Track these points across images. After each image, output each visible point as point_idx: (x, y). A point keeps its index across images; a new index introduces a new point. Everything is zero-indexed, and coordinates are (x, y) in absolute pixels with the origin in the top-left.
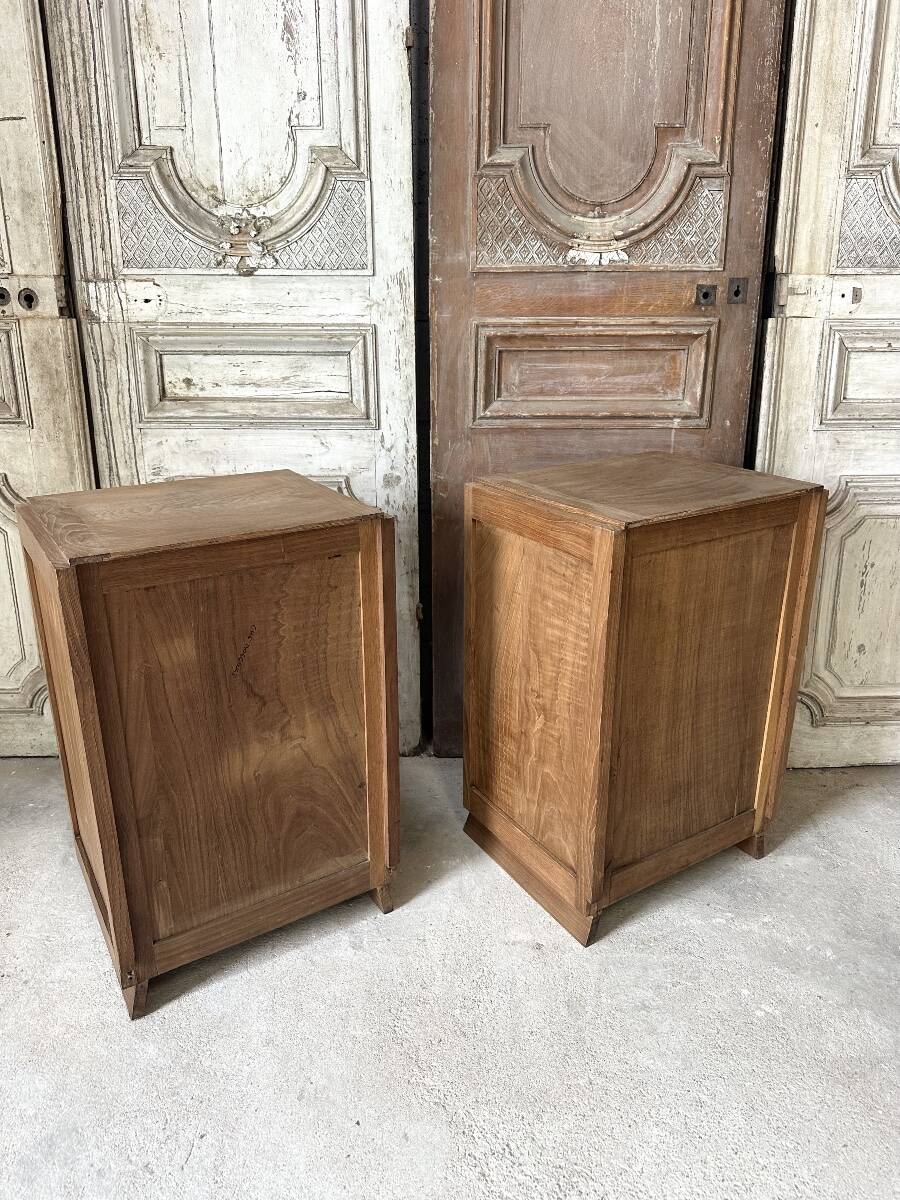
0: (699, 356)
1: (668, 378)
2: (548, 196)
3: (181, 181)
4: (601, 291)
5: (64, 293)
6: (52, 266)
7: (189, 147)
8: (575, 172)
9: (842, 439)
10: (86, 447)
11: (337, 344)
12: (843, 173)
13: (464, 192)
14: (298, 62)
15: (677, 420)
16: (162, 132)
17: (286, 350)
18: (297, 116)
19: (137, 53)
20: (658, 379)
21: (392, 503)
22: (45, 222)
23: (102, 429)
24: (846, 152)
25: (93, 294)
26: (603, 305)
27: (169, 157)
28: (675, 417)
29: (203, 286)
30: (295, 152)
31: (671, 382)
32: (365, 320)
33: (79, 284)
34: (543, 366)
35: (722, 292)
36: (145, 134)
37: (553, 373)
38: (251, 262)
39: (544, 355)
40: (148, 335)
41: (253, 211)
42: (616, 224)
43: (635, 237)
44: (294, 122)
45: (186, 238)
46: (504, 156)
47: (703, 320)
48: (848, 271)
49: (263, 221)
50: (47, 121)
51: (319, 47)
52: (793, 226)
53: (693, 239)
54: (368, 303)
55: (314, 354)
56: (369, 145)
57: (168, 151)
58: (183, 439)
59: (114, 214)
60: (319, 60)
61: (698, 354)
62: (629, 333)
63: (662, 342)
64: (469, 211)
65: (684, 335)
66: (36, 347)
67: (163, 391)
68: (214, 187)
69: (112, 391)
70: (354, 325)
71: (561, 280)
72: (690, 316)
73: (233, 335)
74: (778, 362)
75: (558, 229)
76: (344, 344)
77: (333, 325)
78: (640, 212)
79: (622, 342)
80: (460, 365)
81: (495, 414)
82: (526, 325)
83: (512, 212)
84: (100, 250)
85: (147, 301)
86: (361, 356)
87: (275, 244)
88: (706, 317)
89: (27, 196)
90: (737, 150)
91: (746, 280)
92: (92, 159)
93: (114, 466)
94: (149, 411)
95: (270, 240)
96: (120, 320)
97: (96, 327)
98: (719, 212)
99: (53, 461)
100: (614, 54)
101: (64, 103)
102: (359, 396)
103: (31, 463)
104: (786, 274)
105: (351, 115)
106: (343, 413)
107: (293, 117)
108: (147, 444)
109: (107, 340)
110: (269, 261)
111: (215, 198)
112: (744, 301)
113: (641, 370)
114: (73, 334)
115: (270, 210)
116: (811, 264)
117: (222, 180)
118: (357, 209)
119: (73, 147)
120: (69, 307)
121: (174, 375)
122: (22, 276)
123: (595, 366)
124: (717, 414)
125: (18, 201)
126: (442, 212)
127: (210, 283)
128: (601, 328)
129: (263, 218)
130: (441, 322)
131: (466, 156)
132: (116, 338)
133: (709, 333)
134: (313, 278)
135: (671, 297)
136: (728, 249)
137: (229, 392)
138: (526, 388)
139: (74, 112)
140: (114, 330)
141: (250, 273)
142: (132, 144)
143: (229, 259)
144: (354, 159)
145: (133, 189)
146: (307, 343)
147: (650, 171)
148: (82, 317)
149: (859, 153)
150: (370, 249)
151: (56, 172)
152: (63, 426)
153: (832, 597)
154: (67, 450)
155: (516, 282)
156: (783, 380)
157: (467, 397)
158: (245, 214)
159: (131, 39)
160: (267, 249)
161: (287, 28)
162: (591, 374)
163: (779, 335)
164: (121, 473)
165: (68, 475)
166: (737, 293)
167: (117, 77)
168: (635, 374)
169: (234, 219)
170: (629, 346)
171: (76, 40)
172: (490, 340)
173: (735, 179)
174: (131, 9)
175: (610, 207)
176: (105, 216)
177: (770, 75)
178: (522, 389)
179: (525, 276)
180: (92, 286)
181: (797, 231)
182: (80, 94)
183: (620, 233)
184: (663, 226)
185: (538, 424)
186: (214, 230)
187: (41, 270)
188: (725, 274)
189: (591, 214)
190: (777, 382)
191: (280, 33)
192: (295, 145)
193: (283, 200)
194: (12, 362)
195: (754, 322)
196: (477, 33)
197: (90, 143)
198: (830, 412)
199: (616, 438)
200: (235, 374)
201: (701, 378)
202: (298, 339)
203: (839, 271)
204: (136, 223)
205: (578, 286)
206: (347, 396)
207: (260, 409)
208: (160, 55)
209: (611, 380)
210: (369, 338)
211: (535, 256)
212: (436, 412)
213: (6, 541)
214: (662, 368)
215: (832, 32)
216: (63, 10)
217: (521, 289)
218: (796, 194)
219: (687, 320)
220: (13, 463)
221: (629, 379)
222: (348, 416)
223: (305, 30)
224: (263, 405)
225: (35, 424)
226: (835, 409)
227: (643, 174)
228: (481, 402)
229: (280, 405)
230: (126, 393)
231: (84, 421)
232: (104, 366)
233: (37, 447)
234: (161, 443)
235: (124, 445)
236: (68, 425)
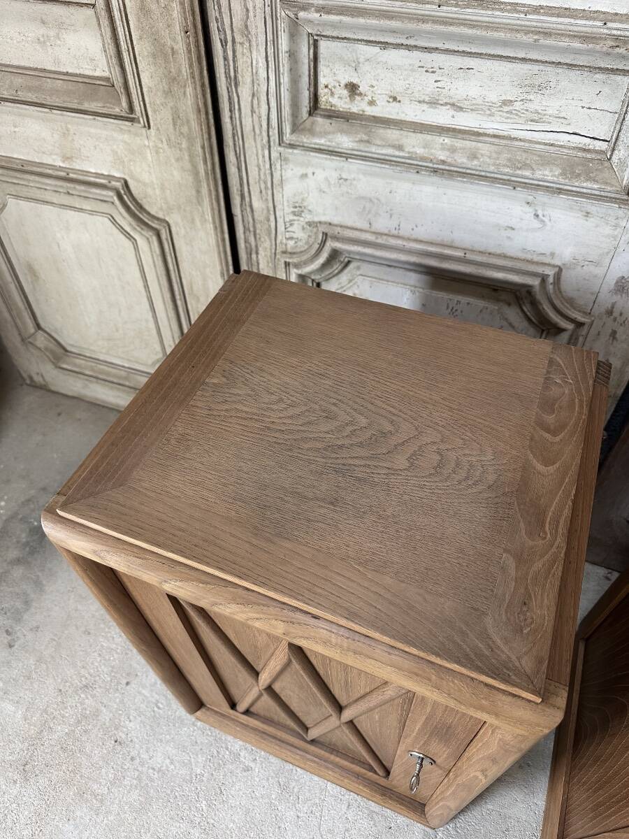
10: (213, 164)
21: (616, 314)
23: (231, 143)
55: (571, 66)
58: (335, 175)
67: (315, 98)
69: (245, 92)
73: (435, 22)
93: (246, 194)
94: (293, 131)
99: (175, 173)
102: (625, 151)
103: (152, 171)
106: (588, 179)
108: (288, 174)
109: (238, 9)
121: (332, 76)
132: (251, 7)
137: (412, 112)
152: (185, 130)
154: (191, 162)
164: (256, 204)
165: (194, 192)
200: (427, 85)
206: (604, 146)
207: (453, 150)
213: (136, 247)
220: (132, 168)
224: (459, 143)
225: (152, 124)
229: (484, 148)
230: (264, 98)
231: (209, 127)
232: (234, 52)
233: (157, 152)
234: (304, 176)
235: (260, 169)
236: (190, 129)
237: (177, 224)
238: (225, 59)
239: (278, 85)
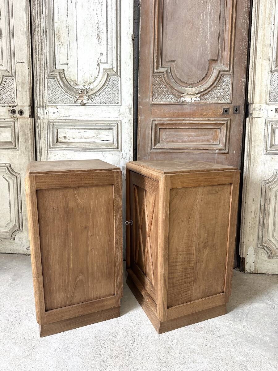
0: (224, 130)
1: (214, 137)
2: (175, 82)
3: (66, 79)
4: (192, 110)
5: (31, 111)
6: (28, 103)
7: (69, 69)
8: (183, 74)
9: (274, 158)
10: (34, 156)
11: (109, 126)
12: (270, 72)
13: (149, 81)
14: (101, 45)
15: (217, 151)
16: (62, 65)
17: (94, 128)
18: (100, 60)
19: (56, 44)
20: (211, 138)
22: (27, 91)
23: (39, 150)
24: (271, 66)
25: (39, 111)
26: (192, 114)
27: (63, 72)
28: (216, 150)
29: (71, 109)
30: (99, 70)
31: (215, 139)
32: (118, 119)
33: (36, 108)
34: (173, 133)
35: (231, 110)
36: (57, 66)
37: (177, 136)
38: (85, 102)
39: (173, 130)
40: (53, 123)
41: (86, 87)
42: (196, 89)
43: (202, 93)
44: (99, 61)
45: (66, 95)
46: (161, 70)
47: (225, 119)
48: (273, 103)
49: (89, 90)
50: (30, 63)
51: (107, 41)
52: (254, 88)
53: (221, 94)
54: (119, 114)
55: (102, 129)
56: (120, 67)
57: (63, 70)
58: (62, 154)
59: (46, 88)
60: (107, 44)
61: (224, 129)
62: (200, 123)
63: (212, 126)
64: (150, 86)
65: (219, 123)
66: (22, 126)
67: (57, 140)
68: (75, 80)
69: (42, 139)
70: (114, 120)
71: (179, 107)
72: (221, 118)
73: (78, 123)
74: (250, 132)
75: (178, 91)
76: (111, 126)
77: (108, 120)
78: (204, 85)
79: (198, 126)
80: (147, 132)
81: (157, 148)
82: (167, 121)
83: (163, 86)
84: (42, 98)
85: (54, 113)
86: (116, 129)
87: (92, 96)
88: (226, 118)
89: (23, 83)
90: (235, 67)
91: (239, 106)
92: (41, 73)
94: (53, 145)
95: (91, 95)
96: (46, 118)
97: (39, 120)
98: (229, 85)
99: (24, 160)
100: (195, 40)
101: (35, 58)
102: (115, 142)
103: (18, 160)
104: (252, 104)
105: (115, 59)
106: (110, 147)
107: (99, 60)
108: (52, 156)
109: (42, 124)
110: (90, 101)
111: (75, 83)
112: (239, 113)
113: (205, 135)
114: (32, 123)
115: (91, 87)
116: (260, 101)
117: (78, 78)
118: (116, 86)
119: (36, 69)
120: (32, 115)
121: (61, 135)
122: (20, 106)
123: (190, 133)
124: (231, 149)
125: (20, 85)
126: (142, 87)
127: (73, 108)
128: (192, 121)
129: (89, 89)
130: (141, 119)
131: (149, 70)
132: (44, 124)
133: (227, 123)
134: (103, 106)
135: (215, 111)
136: (233, 96)
137: (76, 140)
138: (168, 140)
139: (37, 60)
140: (44, 122)
141: (84, 105)
142: (53, 68)
143: (78, 101)
144: (116, 71)
145: (52, 81)
146: (100, 126)
147: (207, 74)
148: (36, 118)
149: (275, 66)
150: (120, 98)
151: (32, 77)
152: (28, 149)
153: (273, 212)
154: (28, 157)
155: (164, 107)
156: (252, 137)
157: (149, 142)
158: (84, 88)
159: (54, 40)
160: (89, 98)
161: (98, 36)
162: (189, 136)
163: (250, 123)
166: (236, 111)
167: (50, 50)
168: (203, 136)
169: (80, 89)
170: (201, 127)
171: (40, 41)
172: (156, 125)
173: (234, 75)
174: (55, 32)
175: (194, 85)
176: (44, 89)
177: (245, 44)
178: (166, 140)
179: (168, 106)
180: (39, 108)
181: (255, 90)
182: (40, 55)
183: (198, 92)
184: (211, 90)
185: (172, 151)
186: (74, 92)
187: (25, 104)
188: (232, 104)
189: (188, 87)
190: (250, 138)
191: (96, 38)
192: (99, 68)
193: (95, 84)
194: (15, 130)
195: (242, 120)
196: (153, 35)
197: (41, 69)
198: (269, 148)
199: (197, 156)
200: (79, 135)
201: (225, 137)
202: (98, 124)
203: (270, 103)
204: (52, 91)
205: (184, 108)
206: (112, 142)
208: (62, 45)
209: (195, 138)
210: (119, 124)
211: (171, 99)
212: (139, 147)
213: (9, 184)
214: (212, 134)
215: (264, 30)
216: (37, 33)
217: (166, 109)
218: (254, 79)
219: (220, 119)
220: (13, 160)
221: (201, 137)
222: (112, 148)
223: (103, 36)
224: (86, 144)
225: (20, 149)
226: (271, 147)
227: (205, 75)
228: (153, 144)
229: (91, 144)
230: (46, 140)
231: (34, 148)
232: (41, 132)
233: (20, 156)
234: (55, 155)
235: (45, 156)
236: (29, 149)
237: (22, 174)
238: (39, 133)
239: (50, 137)
